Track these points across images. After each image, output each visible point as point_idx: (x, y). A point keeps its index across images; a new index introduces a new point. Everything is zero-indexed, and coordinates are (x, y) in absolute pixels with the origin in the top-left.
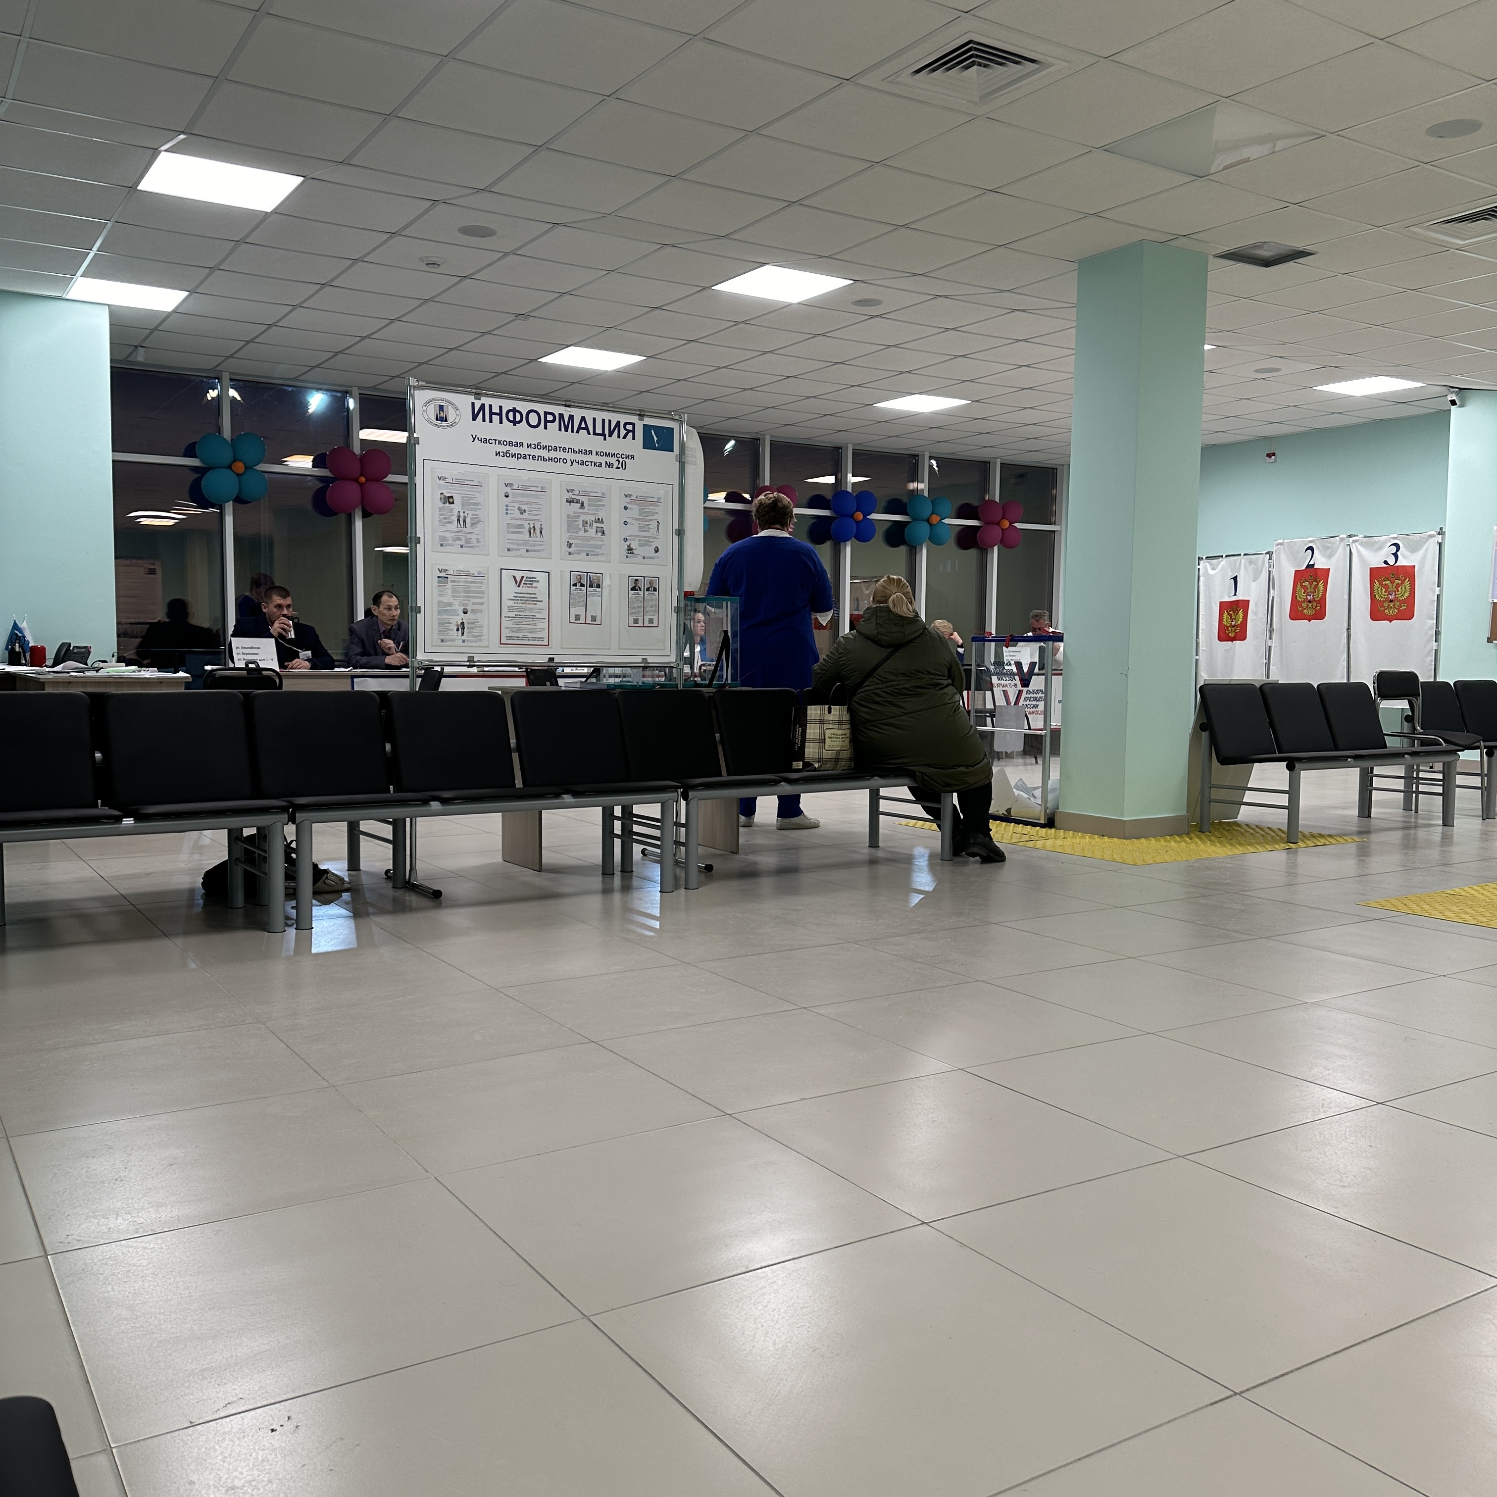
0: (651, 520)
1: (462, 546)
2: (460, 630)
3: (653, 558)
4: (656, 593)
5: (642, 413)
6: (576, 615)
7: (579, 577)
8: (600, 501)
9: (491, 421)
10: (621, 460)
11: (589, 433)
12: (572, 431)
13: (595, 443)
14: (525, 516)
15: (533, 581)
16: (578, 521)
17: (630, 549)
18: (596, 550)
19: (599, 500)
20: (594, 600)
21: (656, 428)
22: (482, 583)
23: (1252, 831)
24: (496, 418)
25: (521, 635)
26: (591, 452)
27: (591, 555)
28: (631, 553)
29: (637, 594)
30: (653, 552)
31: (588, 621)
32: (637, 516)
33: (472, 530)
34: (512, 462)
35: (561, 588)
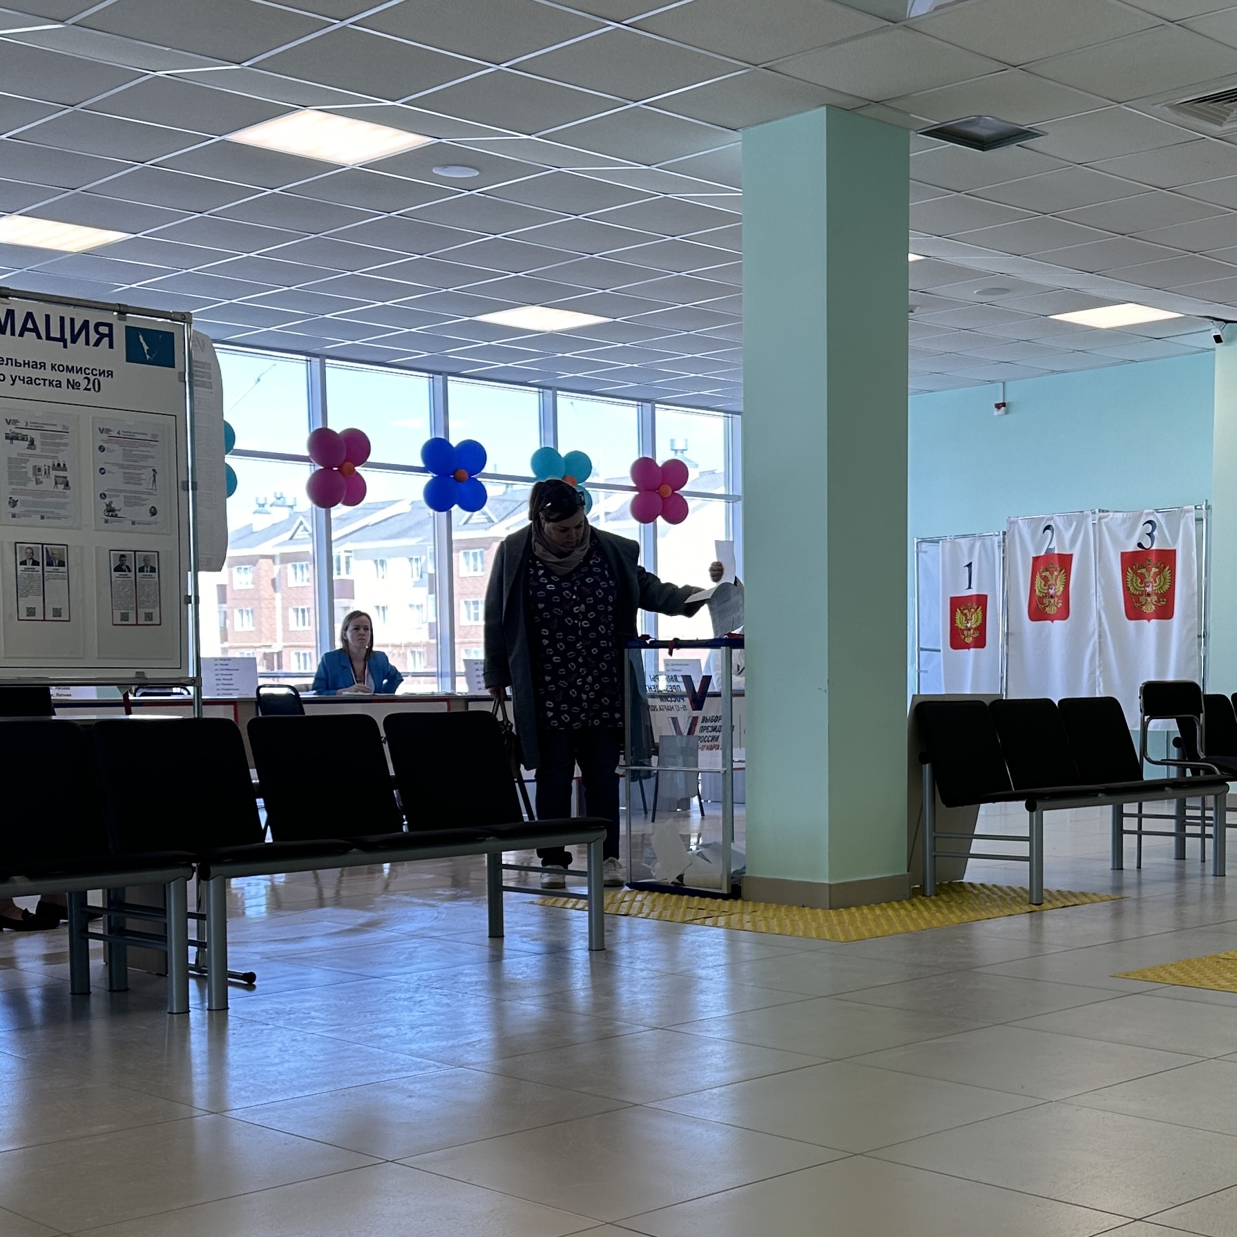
0: (143, 467)
3: (149, 524)
5: (122, 309)
6: (28, 609)
8: (61, 437)
10: (92, 378)
11: (39, 337)
13: (51, 352)
16: (25, 467)
17: (110, 510)
18: (57, 511)
19: (58, 436)
20: (55, 586)
21: (146, 332)
26: (43, 365)
27: (48, 518)
28: (112, 516)
29: (125, 576)
30: (149, 515)
31: (49, 616)
32: (121, 462)
35: (3, 570)
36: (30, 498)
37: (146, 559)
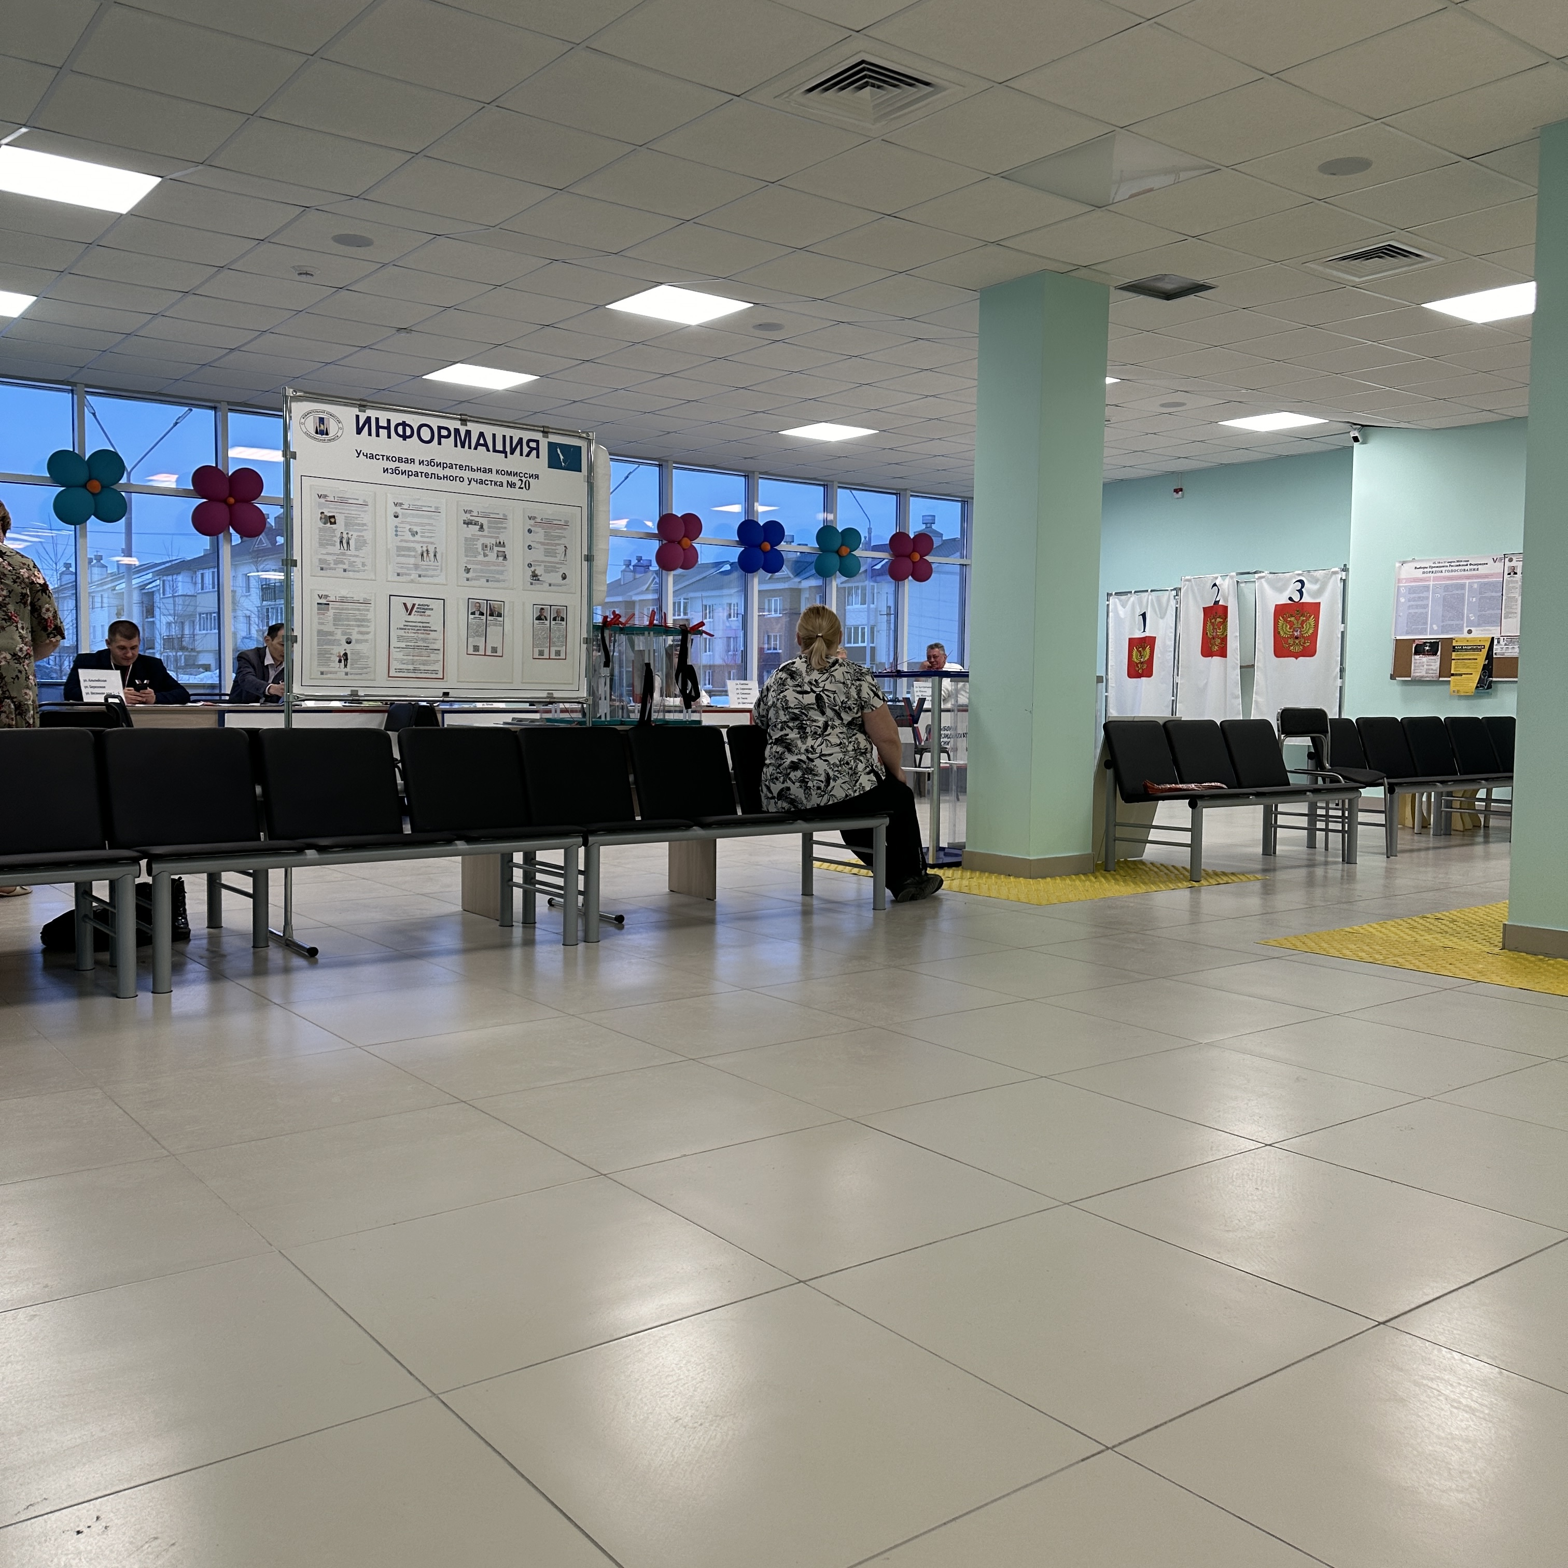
0: (559, 544)
1: (345, 571)
2: (343, 661)
3: (561, 586)
4: (564, 623)
5: (546, 430)
6: (474, 646)
7: (478, 605)
8: (502, 523)
9: (378, 435)
10: (523, 479)
11: (488, 450)
12: (470, 447)
13: (496, 461)
14: (417, 538)
15: (427, 609)
16: (476, 545)
17: (535, 576)
18: (497, 576)
19: (499, 522)
20: (493, 630)
21: (562, 447)
22: (368, 610)
23: (1156, 870)
24: (383, 432)
25: (411, 667)
26: (490, 471)
27: (492, 581)
28: (535, 580)
29: (543, 624)
30: (561, 578)
31: (488, 653)
32: (543, 541)
33: (357, 553)
34: (402, 480)
35: (458, 618)
36: (479, 567)
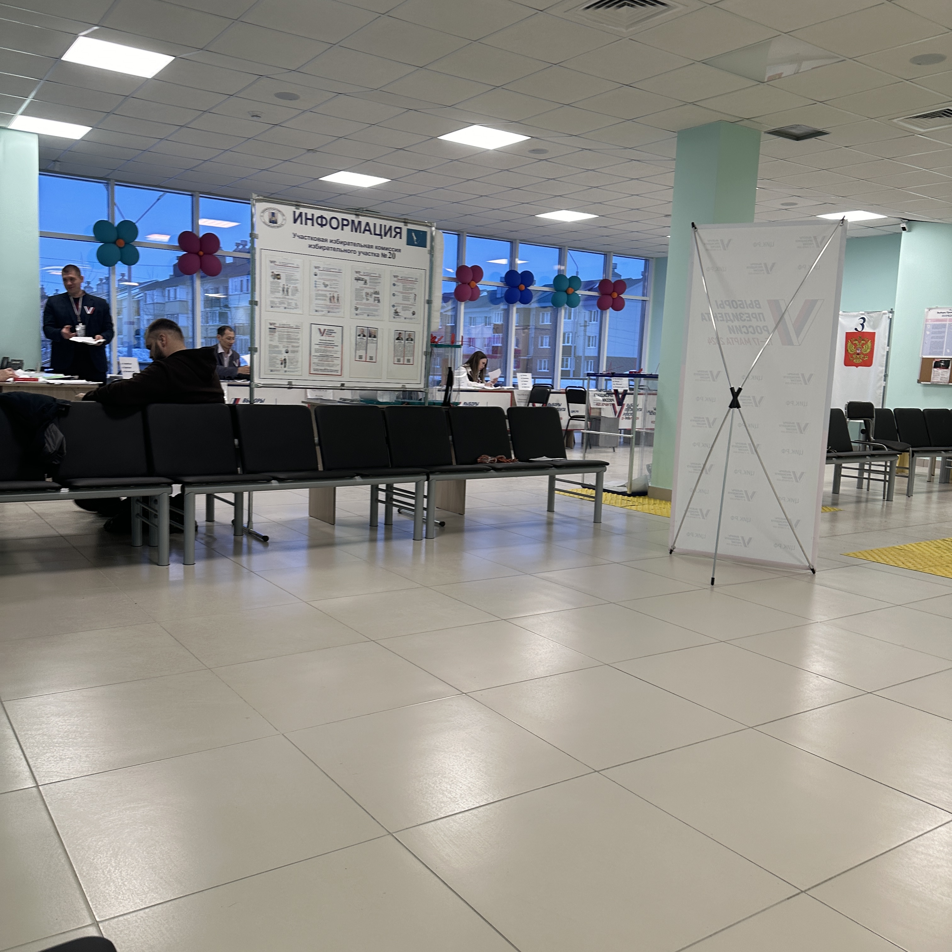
0: (411, 293)
2: (284, 364)
3: (411, 319)
4: (413, 342)
5: (406, 221)
6: (359, 356)
7: (362, 330)
9: (306, 224)
10: (392, 252)
11: (371, 234)
12: (360, 232)
13: (375, 240)
14: (328, 288)
15: (332, 333)
16: (362, 293)
17: (396, 313)
18: (374, 313)
19: (376, 279)
20: (371, 346)
21: (416, 231)
22: (298, 333)
24: (309, 222)
25: (323, 368)
26: (372, 247)
27: (371, 316)
28: (397, 315)
29: (400, 342)
30: (412, 314)
31: (368, 360)
32: (402, 291)
33: (292, 297)
34: (320, 252)
35: (350, 337)
36: (363, 307)
37: (409, 335)
